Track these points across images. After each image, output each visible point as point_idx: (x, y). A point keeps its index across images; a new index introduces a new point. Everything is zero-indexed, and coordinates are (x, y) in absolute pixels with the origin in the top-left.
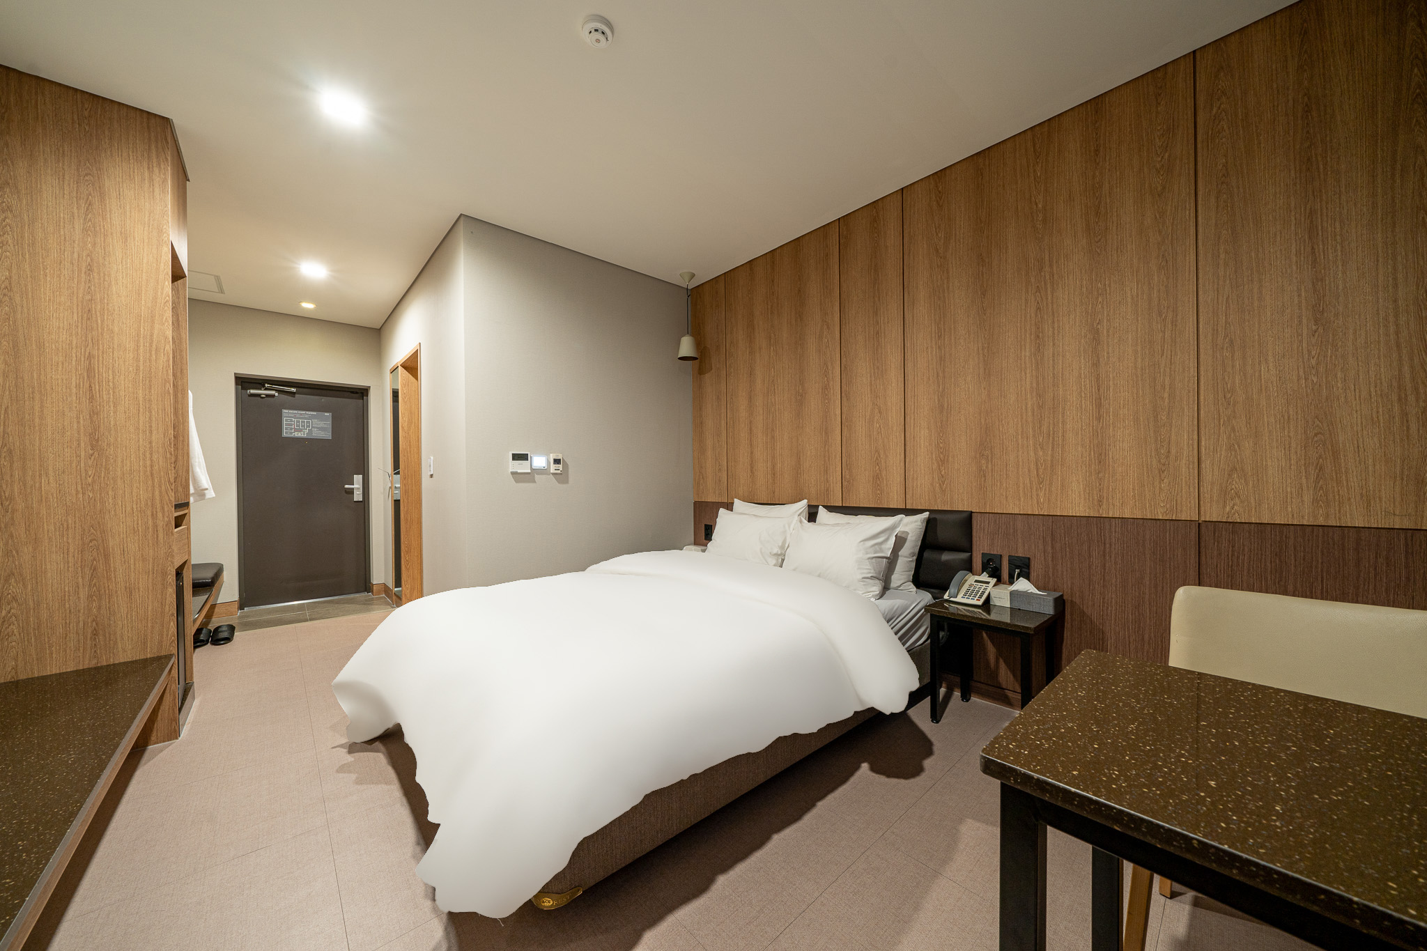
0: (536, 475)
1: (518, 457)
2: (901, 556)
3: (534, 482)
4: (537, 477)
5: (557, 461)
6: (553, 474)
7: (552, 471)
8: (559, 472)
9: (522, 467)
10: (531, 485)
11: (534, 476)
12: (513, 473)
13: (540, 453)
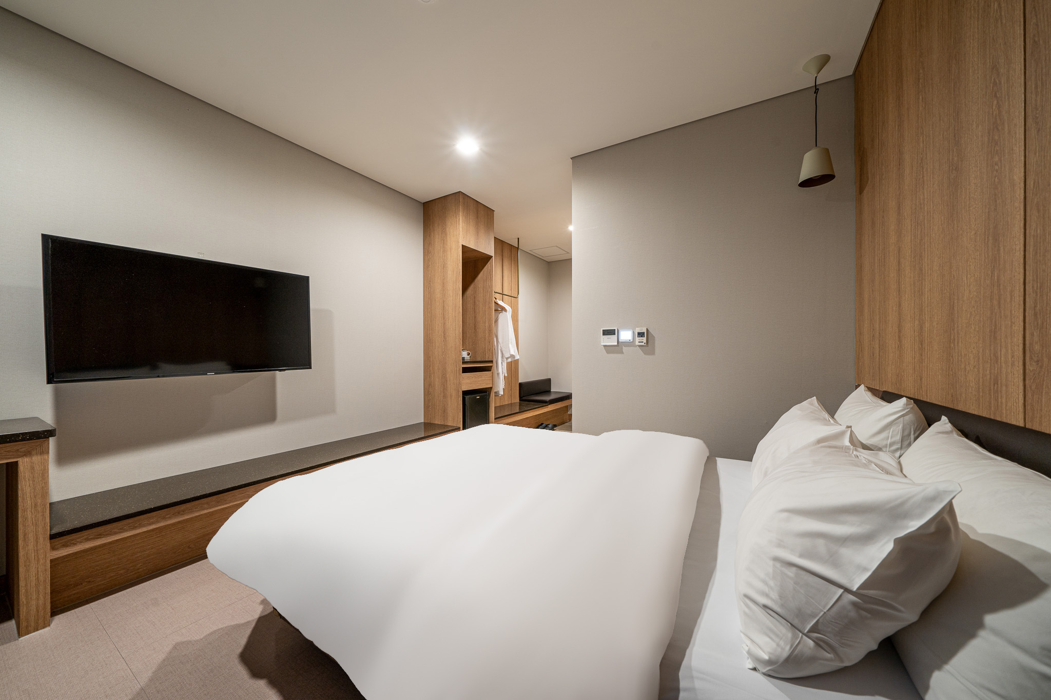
0: (624, 347)
1: (607, 333)
2: (996, 632)
3: (623, 353)
4: (624, 349)
5: (641, 335)
6: (640, 346)
7: (637, 343)
8: (643, 344)
9: (611, 341)
10: (619, 356)
11: (622, 348)
12: (605, 346)
13: (626, 328)
